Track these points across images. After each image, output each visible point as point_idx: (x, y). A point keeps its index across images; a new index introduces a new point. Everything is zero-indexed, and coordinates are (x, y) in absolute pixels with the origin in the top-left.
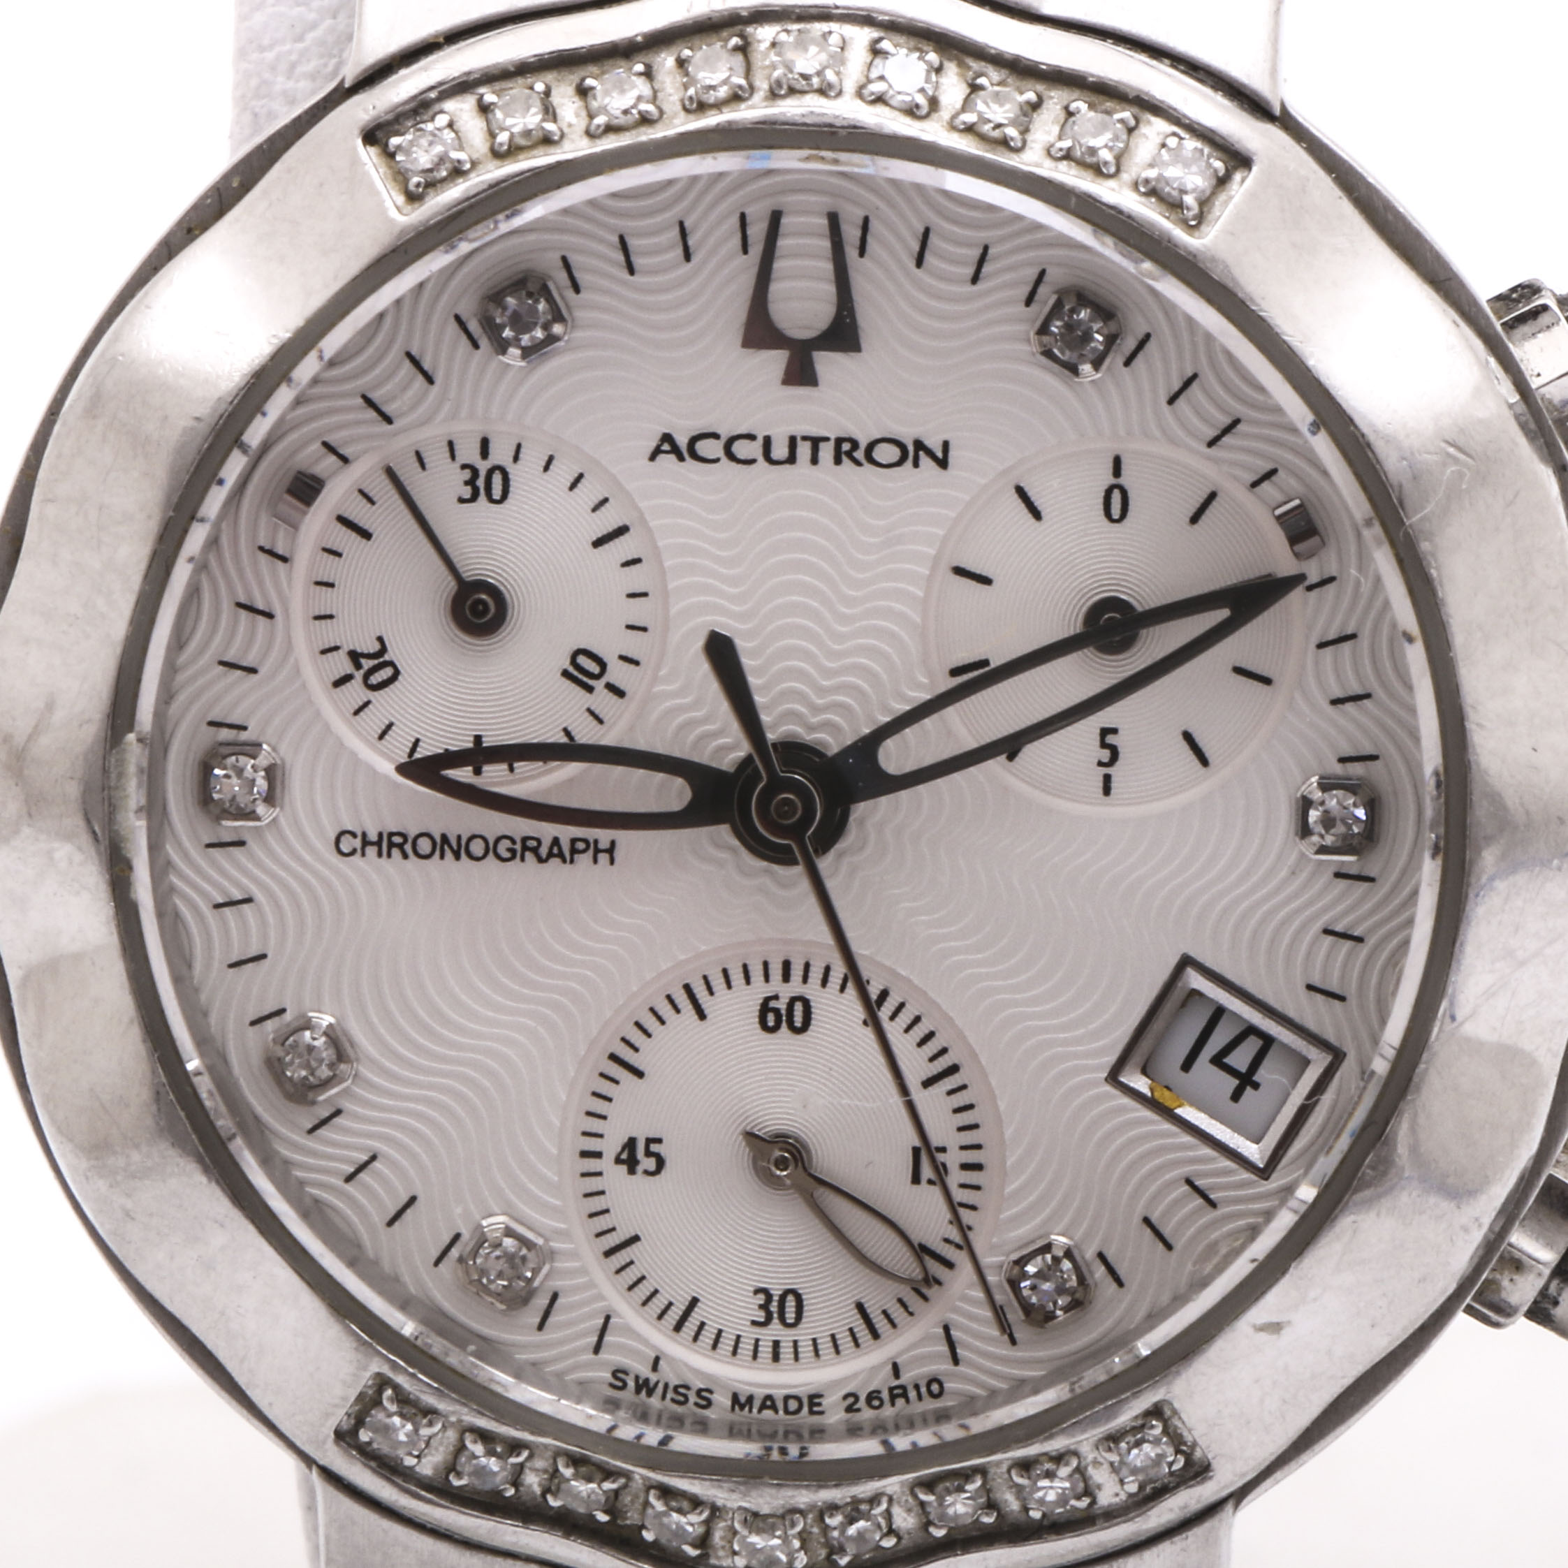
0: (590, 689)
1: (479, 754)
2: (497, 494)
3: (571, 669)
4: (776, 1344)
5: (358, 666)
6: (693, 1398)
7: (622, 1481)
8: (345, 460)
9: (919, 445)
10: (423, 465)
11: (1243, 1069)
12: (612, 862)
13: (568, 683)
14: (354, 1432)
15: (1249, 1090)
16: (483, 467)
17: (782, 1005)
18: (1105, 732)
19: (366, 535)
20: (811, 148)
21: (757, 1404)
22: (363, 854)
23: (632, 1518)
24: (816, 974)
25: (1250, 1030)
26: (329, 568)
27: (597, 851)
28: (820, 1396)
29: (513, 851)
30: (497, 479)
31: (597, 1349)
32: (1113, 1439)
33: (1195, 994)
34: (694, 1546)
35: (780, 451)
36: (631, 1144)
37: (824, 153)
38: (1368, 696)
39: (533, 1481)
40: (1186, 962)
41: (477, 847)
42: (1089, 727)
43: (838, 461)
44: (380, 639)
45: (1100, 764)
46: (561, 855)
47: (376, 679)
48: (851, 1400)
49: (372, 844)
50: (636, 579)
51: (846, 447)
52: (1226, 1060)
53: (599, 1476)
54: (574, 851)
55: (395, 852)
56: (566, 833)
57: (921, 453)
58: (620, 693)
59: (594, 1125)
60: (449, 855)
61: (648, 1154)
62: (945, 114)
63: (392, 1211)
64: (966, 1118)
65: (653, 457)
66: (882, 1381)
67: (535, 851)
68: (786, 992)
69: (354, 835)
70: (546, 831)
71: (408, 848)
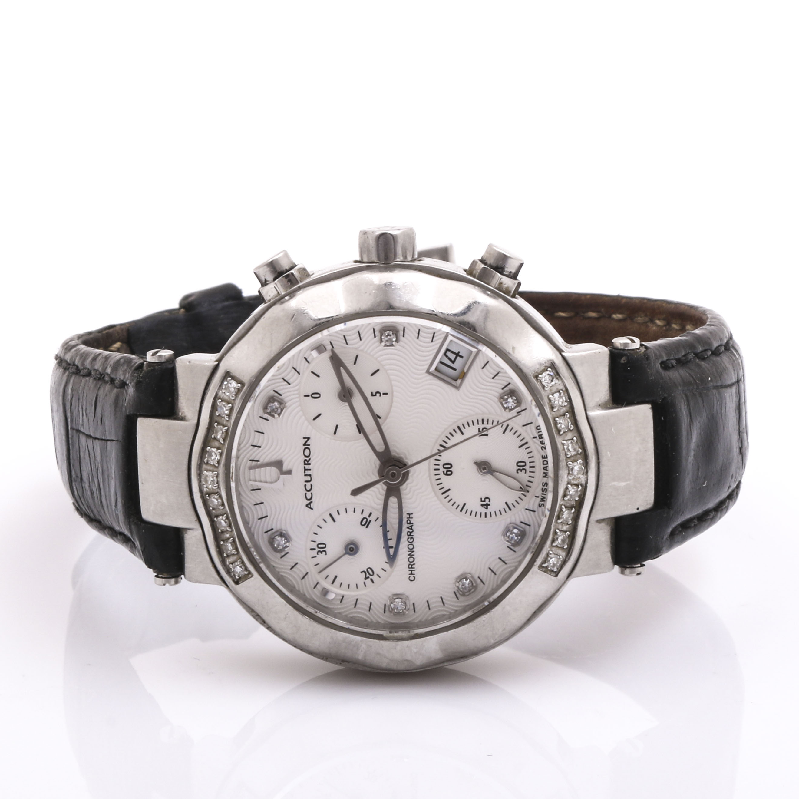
0: (370, 521)
1: (387, 548)
2: (324, 546)
3: (366, 526)
4: (531, 467)
5: (368, 577)
6: (545, 487)
7: (563, 506)
8: (318, 583)
9: (305, 445)
10: (318, 564)
11: (455, 356)
12: (412, 514)
13: (369, 527)
14: (555, 572)
15: (460, 354)
16: (318, 549)
17: (445, 470)
18: (372, 395)
19: (336, 577)
20: (230, 479)
21: (545, 471)
22: (414, 574)
23: (573, 503)
24: (437, 462)
25: (445, 354)
26: (345, 585)
27: (410, 518)
28: (542, 456)
29: (411, 538)
30: (320, 546)
31: (534, 511)
32: (544, 387)
33: (436, 369)
34: (579, 487)
35: (308, 478)
36: (482, 505)
37: (231, 476)
38: (359, 332)
39: (565, 528)
40: (428, 372)
41: (411, 547)
42: (371, 399)
43: (310, 464)
44: (362, 572)
45: (380, 396)
46: (411, 526)
47: (371, 573)
48: (543, 448)
49: (411, 572)
50: (342, 512)
51: (306, 462)
52: (453, 360)
53: (562, 512)
54: (410, 523)
55: (413, 566)
56: (405, 525)
57: (307, 444)
58: (371, 514)
59: (478, 515)
60: (413, 554)
61: (485, 501)
62: (221, 446)
63: (503, 563)
64: (471, 424)
65: (312, 509)
66: (537, 441)
67: (411, 533)
68: (442, 469)
69: (410, 577)
70: (405, 531)
71: (412, 564)
